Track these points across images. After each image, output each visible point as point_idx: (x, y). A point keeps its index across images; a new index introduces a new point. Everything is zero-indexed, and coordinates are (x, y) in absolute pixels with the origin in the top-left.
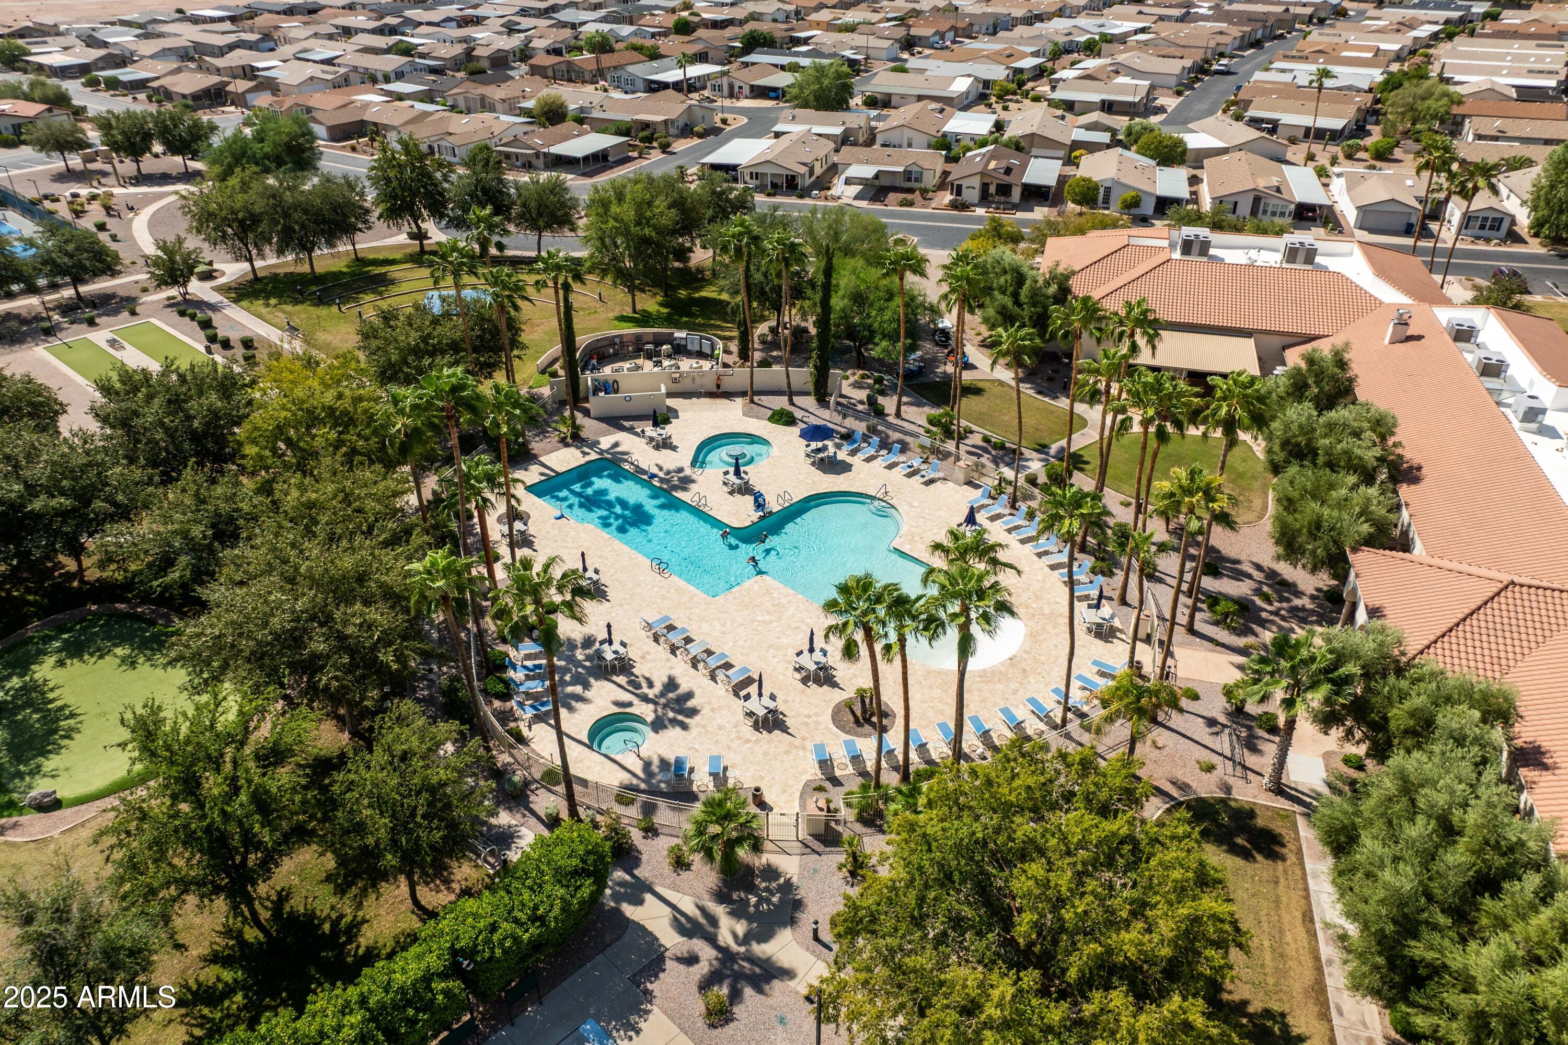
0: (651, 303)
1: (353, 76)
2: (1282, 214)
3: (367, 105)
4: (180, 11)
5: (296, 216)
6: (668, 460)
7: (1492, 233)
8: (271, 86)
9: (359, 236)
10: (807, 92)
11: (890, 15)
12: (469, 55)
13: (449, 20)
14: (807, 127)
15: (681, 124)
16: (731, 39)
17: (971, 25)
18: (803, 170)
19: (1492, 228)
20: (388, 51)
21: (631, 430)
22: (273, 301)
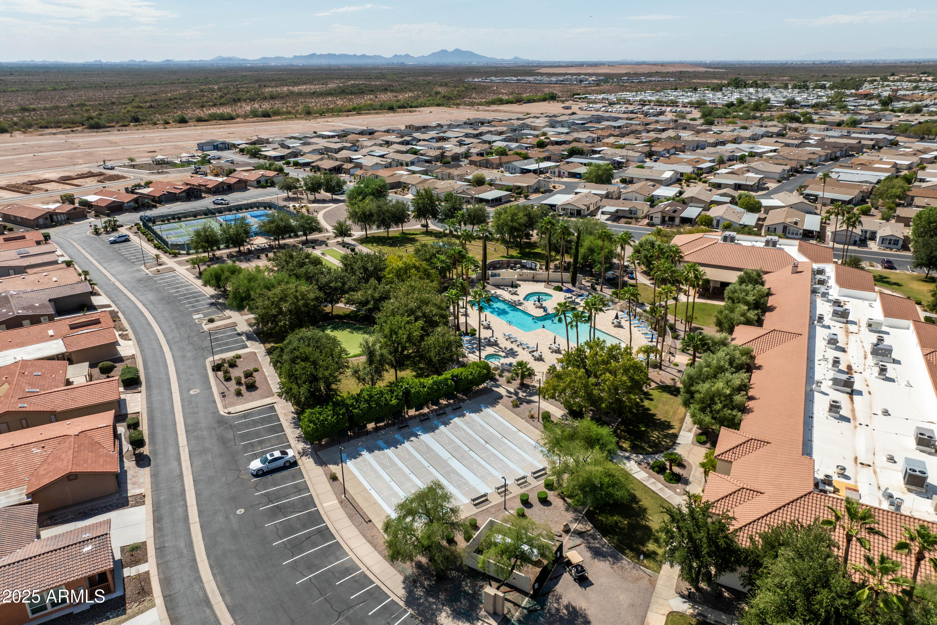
0: (514, 253)
1: (393, 163)
2: (797, 234)
3: (402, 175)
4: (315, 132)
5: (387, 214)
6: (515, 298)
7: (895, 246)
8: (359, 166)
9: (405, 224)
10: (592, 176)
11: (644, 141)
12: (442, 156)
13: (433, 138)
14: (589, 190)
15: (534, 188)
16: (563, 151)
17: (684, 146)
18: (584, 207)
19: (894, 244)
20: (407, 152)
21: (503, 289)
22: (375, 245)
